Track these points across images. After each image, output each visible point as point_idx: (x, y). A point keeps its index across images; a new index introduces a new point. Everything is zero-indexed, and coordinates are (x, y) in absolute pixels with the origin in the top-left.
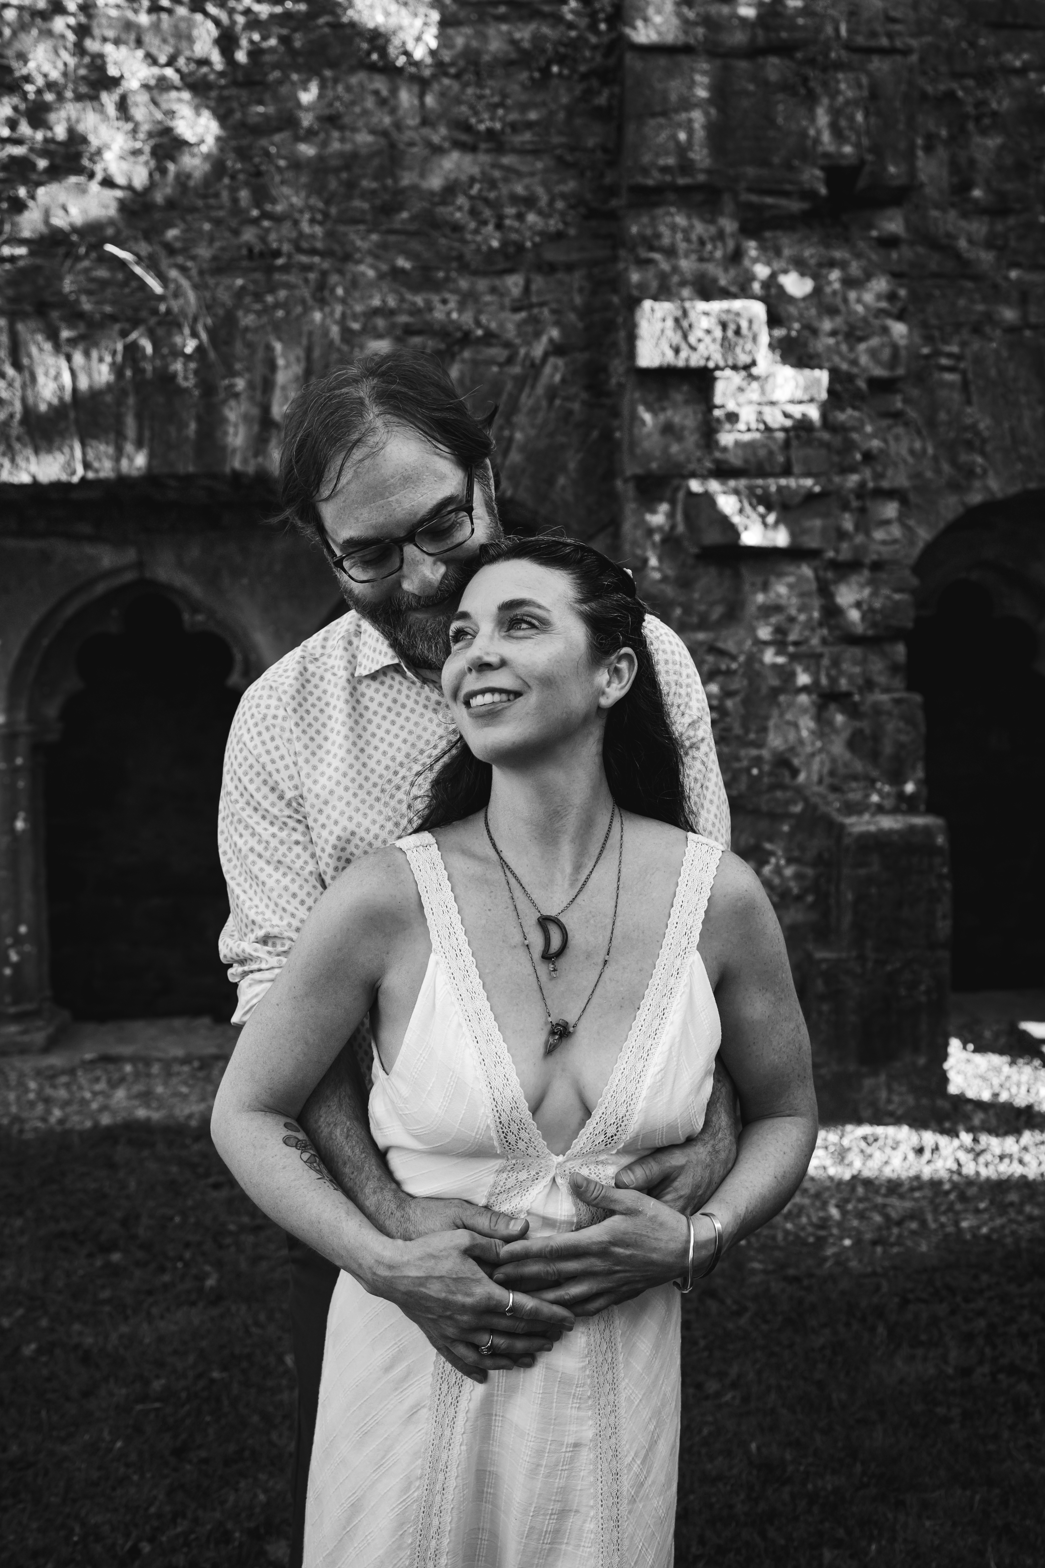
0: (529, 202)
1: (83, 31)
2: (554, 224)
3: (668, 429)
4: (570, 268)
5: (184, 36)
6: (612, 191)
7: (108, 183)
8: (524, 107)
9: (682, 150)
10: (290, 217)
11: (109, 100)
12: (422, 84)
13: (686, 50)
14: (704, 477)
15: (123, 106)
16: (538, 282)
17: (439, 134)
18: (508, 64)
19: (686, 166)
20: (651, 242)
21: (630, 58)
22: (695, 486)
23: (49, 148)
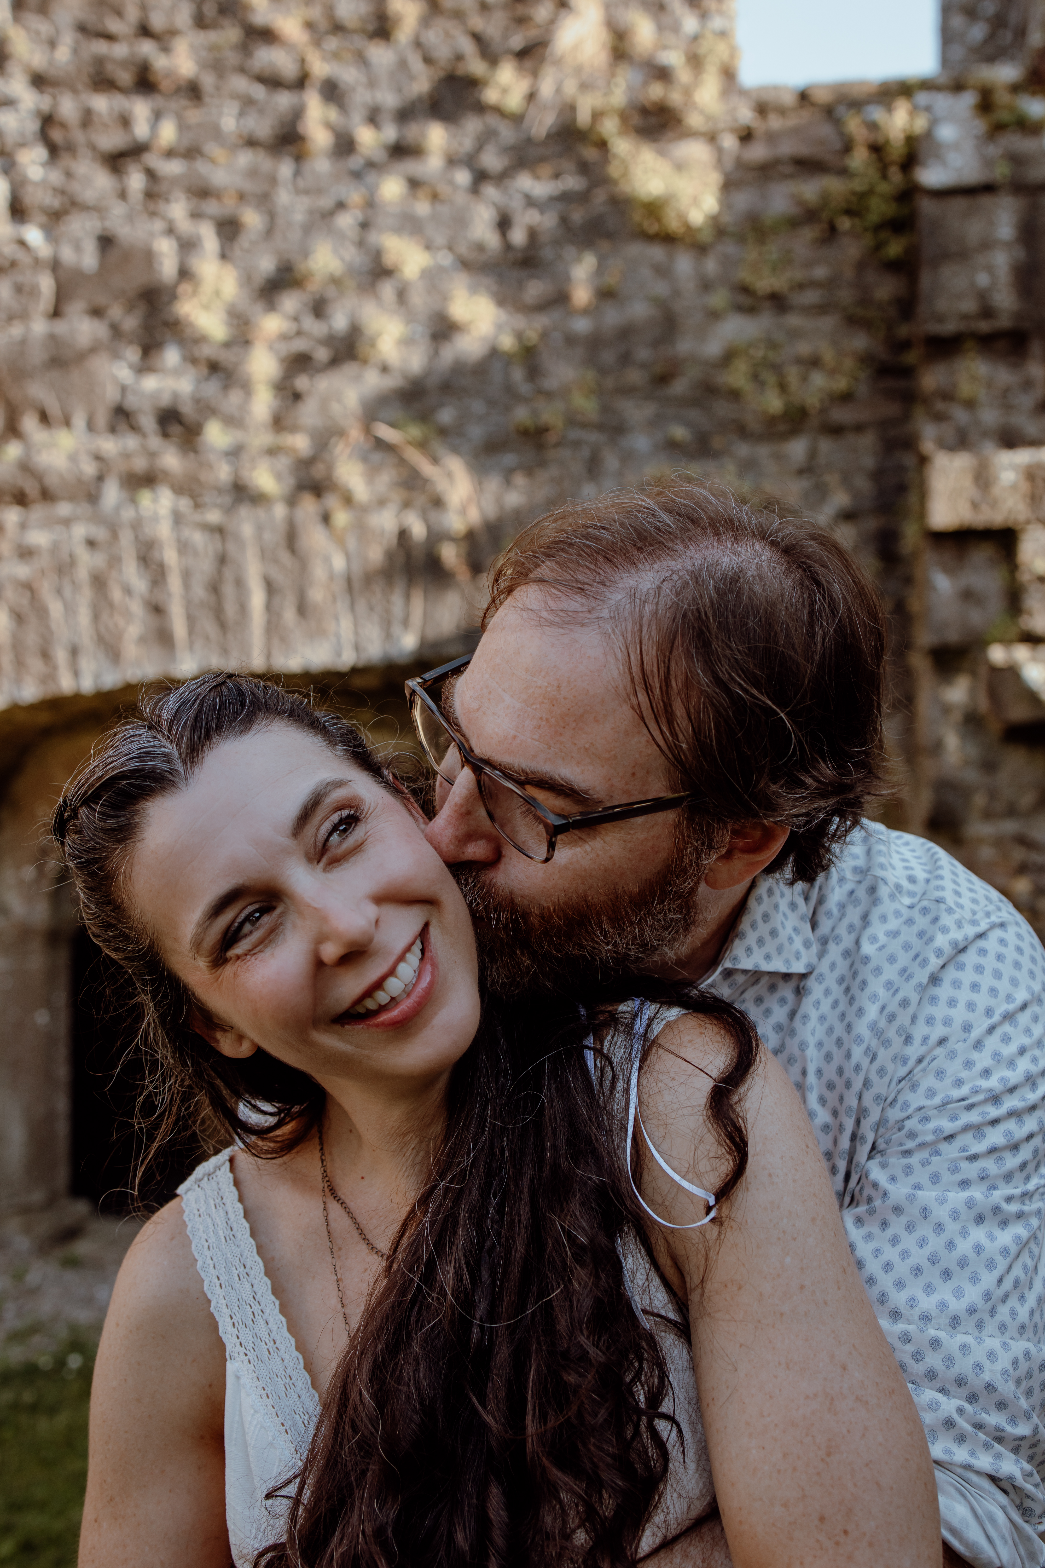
0: (814, 362)
1: (365, 226)
2: (841, 384)
3: (968, 596)
4: (859, 428)
5: (461, 221)
6: (905, 345)
7: (385, 369)
8: (808, 265)
9: (983, 296)
10: (564, 393)
11: (387, 289)
12: (701, 249)
13: (987, 189)
14: (1007, 642)
15: (402, 295)
16: (825, 445)
17: (719, 298)
18: (794, 223)
19: (987, 312)
20: (948, 396)
21: (927, 207)
22: (997, 654)
23: (329, 340)
